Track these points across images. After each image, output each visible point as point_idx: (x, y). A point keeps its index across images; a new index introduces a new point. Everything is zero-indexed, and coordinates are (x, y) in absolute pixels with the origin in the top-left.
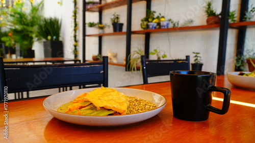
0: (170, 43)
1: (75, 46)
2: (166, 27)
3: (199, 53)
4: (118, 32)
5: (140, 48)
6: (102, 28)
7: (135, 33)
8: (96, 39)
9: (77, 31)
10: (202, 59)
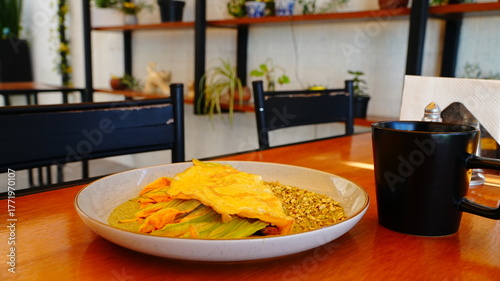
0: (296, 48)
1: (63, 54)
2: (287, 13)
3: (360, 74)
4: (172, 23)
5: (226, 61)
6: (132, 11)
7: (216, 24)
8: (118, 39)
9: (67, 17)
10: (367, 86)
